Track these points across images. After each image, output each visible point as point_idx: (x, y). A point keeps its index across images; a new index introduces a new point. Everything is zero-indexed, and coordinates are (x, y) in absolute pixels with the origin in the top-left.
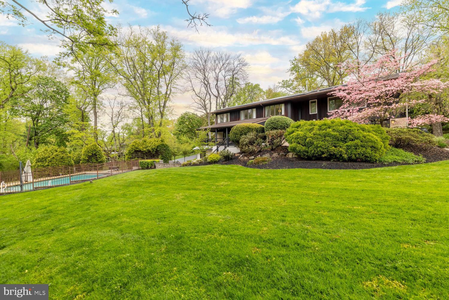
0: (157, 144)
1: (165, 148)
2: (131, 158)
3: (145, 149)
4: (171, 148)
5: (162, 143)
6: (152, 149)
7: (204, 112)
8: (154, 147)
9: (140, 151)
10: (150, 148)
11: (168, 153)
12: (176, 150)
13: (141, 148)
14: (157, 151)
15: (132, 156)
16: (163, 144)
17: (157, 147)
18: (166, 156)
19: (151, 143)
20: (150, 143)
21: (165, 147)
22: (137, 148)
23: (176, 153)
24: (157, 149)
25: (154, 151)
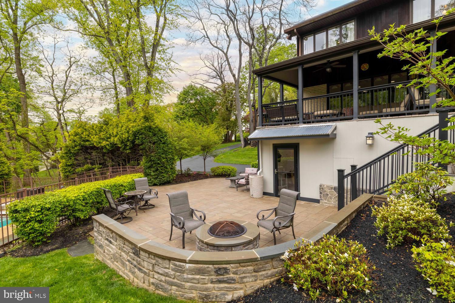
0: (134, 127)
1: (155, 139)
2: (72, 165)
3: (104, 143)
4: (172, 139)
5: (147, 124)
6: (122, 142)
7: (219, 82)
8: (125, 136)
9: (93, 148)
10: (116, 139)
11: (165, 152)
12: (184, 143)
13: (94, 139)
14: (135, 147)
15: (76, 159)
16: (150, 128)
17: (135, 134)
18: (159, 159)
19: (120, 125)
20: (117, 126)
21: (154, 135)
22: (88, 141)
23: (185, 149)
24: (133, 142)
25: (126, 145)
